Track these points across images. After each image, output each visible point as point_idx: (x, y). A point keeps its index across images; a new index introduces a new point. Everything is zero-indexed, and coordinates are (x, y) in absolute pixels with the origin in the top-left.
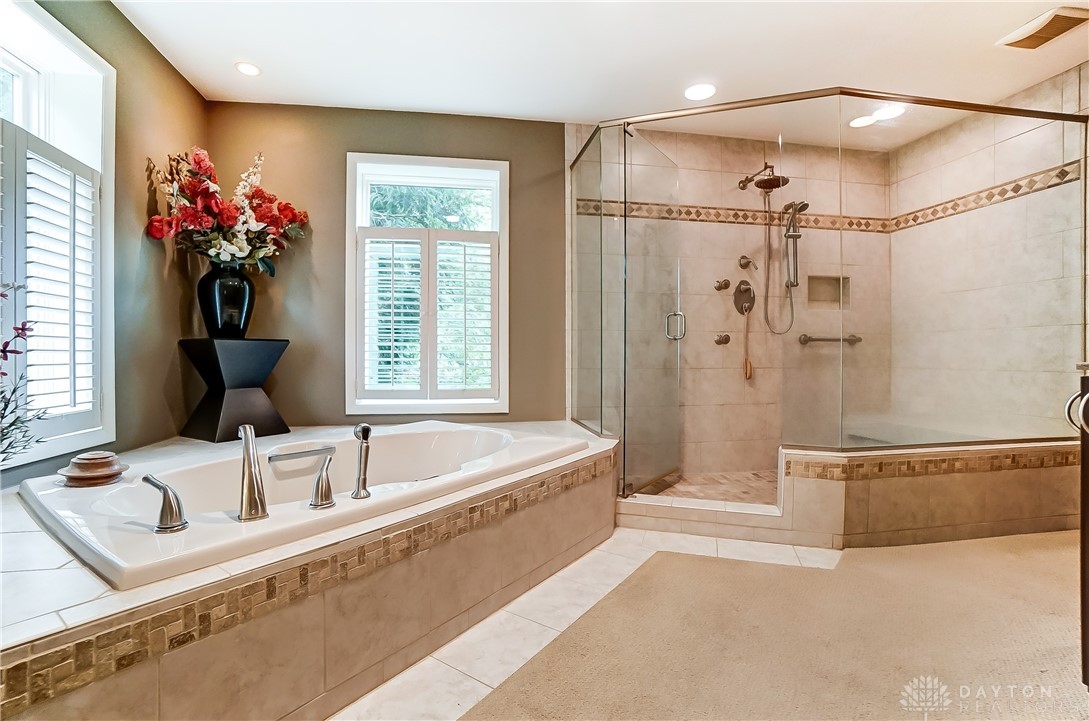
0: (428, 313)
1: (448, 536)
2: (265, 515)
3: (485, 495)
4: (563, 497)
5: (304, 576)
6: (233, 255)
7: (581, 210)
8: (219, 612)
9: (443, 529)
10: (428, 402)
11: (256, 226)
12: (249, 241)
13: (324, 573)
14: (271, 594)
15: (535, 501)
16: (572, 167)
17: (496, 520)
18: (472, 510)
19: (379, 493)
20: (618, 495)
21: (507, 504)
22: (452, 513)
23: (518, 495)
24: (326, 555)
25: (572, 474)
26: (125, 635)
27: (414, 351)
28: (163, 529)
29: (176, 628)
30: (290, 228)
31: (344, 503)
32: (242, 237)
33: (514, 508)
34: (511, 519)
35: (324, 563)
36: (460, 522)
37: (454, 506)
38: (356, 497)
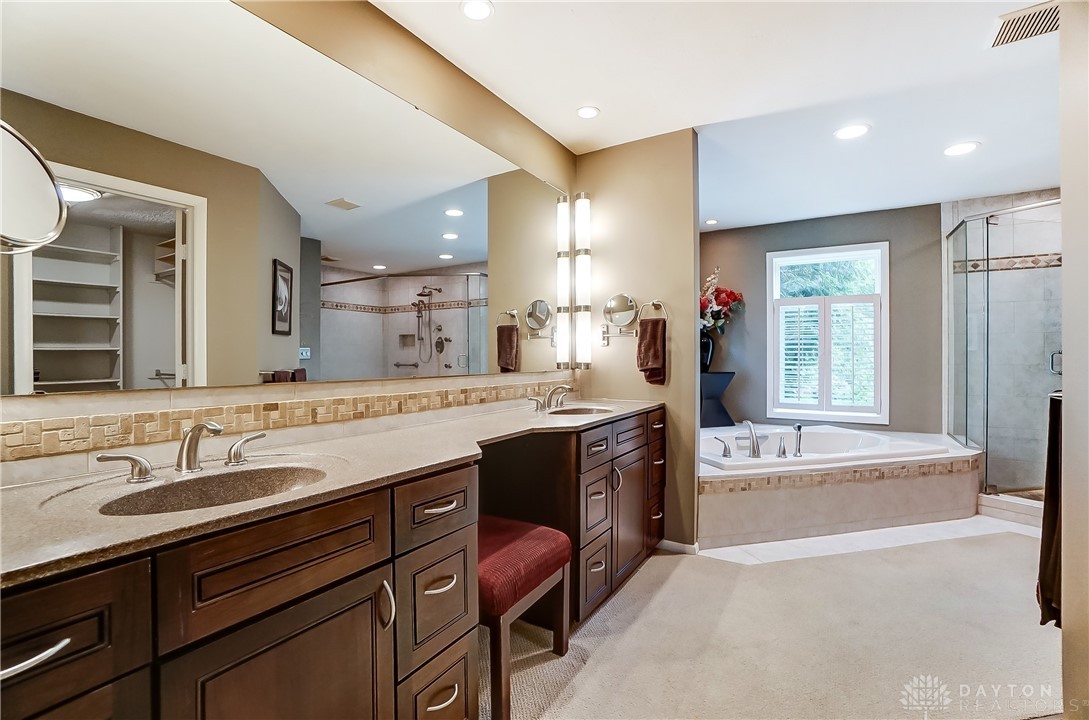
0: (824, 353)
1: (841, 481)
2: (758, 456)
3: (864, 466)
4: (921, 479)
5: (779, 480)
6: (705, 326)
7: (957, 270)
8: (753, 484)
9: (839, 477)
10: (824, 413)
11: (716, 308)
12: (713, 316)
13: (786, 481)
14: (768, 483)
15: (898, 476)
16: (947, 237)
17: (869, 480)
18: (855, 472)
19: (806, 456)
20: (981, 492)
21: (877, 474)
22: (844, 471)
23: (885, 470)
24: (787, 474)
25: (930, 466)
26: (731, 482)
27: (813, 372)
28: (724, 456)
29: (742, 485)
30: (733, 304)
31: (790, 457)
32: (709, 315)
33: (882, 476)
34: (880, 483)
35: (786, 477)
36: (848, 476)
37: (846, 467)
38: (795, 455)
